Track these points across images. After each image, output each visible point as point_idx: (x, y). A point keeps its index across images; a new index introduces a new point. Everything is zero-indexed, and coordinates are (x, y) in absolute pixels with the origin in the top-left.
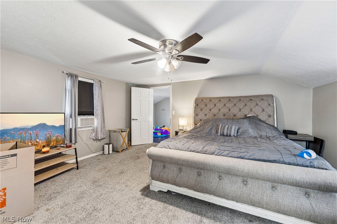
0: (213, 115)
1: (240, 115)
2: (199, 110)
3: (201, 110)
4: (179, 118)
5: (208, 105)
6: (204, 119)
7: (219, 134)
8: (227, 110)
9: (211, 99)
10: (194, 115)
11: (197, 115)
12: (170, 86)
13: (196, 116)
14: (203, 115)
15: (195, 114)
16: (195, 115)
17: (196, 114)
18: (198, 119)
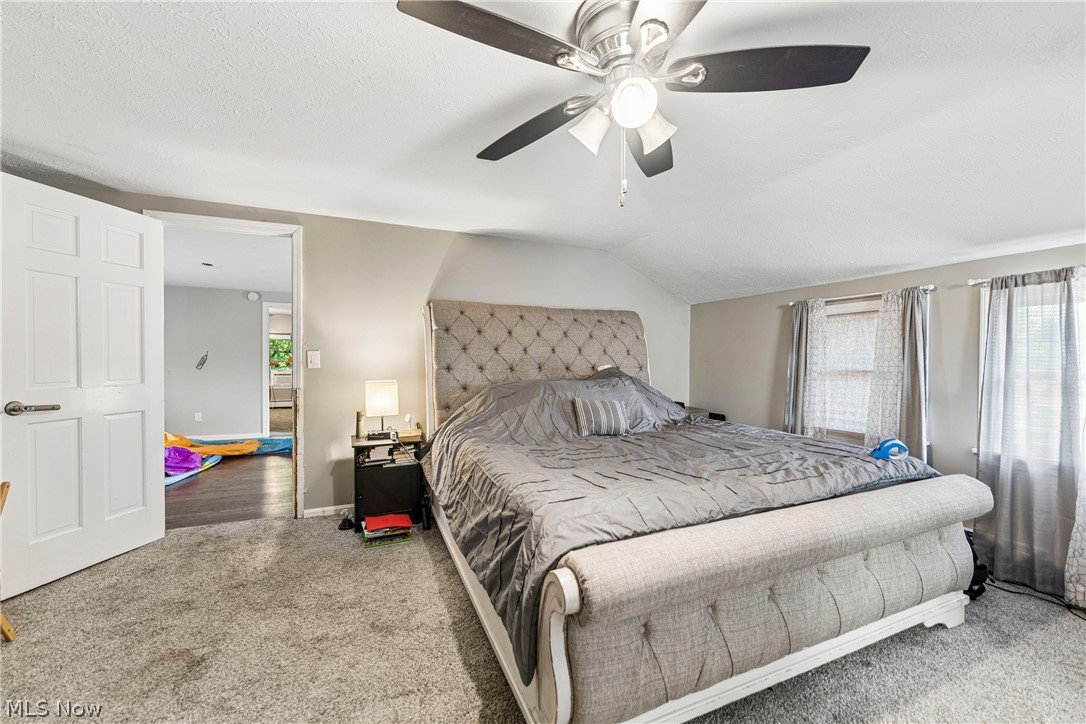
0: (506, 366)
1: (581, 367)
2: (454, 349)
3: (464, 349)
4: (367, 385)
5: (488, 332)
6: (475, 383)
7: (585, 433)
8: (547, 352)
9: (493, 311)
10: (435, 367)
11: (449, 369)
12: (297, 227)
13: (444, 372)
14: (473, 369)
15: (438, 363)
16: (439, 369)
17: (444, 364)
18: (453, 384)
